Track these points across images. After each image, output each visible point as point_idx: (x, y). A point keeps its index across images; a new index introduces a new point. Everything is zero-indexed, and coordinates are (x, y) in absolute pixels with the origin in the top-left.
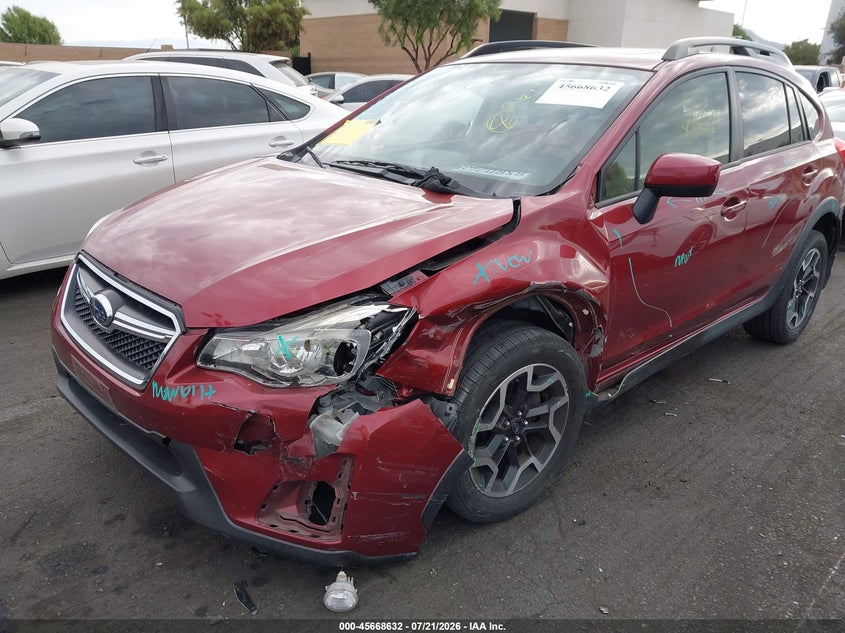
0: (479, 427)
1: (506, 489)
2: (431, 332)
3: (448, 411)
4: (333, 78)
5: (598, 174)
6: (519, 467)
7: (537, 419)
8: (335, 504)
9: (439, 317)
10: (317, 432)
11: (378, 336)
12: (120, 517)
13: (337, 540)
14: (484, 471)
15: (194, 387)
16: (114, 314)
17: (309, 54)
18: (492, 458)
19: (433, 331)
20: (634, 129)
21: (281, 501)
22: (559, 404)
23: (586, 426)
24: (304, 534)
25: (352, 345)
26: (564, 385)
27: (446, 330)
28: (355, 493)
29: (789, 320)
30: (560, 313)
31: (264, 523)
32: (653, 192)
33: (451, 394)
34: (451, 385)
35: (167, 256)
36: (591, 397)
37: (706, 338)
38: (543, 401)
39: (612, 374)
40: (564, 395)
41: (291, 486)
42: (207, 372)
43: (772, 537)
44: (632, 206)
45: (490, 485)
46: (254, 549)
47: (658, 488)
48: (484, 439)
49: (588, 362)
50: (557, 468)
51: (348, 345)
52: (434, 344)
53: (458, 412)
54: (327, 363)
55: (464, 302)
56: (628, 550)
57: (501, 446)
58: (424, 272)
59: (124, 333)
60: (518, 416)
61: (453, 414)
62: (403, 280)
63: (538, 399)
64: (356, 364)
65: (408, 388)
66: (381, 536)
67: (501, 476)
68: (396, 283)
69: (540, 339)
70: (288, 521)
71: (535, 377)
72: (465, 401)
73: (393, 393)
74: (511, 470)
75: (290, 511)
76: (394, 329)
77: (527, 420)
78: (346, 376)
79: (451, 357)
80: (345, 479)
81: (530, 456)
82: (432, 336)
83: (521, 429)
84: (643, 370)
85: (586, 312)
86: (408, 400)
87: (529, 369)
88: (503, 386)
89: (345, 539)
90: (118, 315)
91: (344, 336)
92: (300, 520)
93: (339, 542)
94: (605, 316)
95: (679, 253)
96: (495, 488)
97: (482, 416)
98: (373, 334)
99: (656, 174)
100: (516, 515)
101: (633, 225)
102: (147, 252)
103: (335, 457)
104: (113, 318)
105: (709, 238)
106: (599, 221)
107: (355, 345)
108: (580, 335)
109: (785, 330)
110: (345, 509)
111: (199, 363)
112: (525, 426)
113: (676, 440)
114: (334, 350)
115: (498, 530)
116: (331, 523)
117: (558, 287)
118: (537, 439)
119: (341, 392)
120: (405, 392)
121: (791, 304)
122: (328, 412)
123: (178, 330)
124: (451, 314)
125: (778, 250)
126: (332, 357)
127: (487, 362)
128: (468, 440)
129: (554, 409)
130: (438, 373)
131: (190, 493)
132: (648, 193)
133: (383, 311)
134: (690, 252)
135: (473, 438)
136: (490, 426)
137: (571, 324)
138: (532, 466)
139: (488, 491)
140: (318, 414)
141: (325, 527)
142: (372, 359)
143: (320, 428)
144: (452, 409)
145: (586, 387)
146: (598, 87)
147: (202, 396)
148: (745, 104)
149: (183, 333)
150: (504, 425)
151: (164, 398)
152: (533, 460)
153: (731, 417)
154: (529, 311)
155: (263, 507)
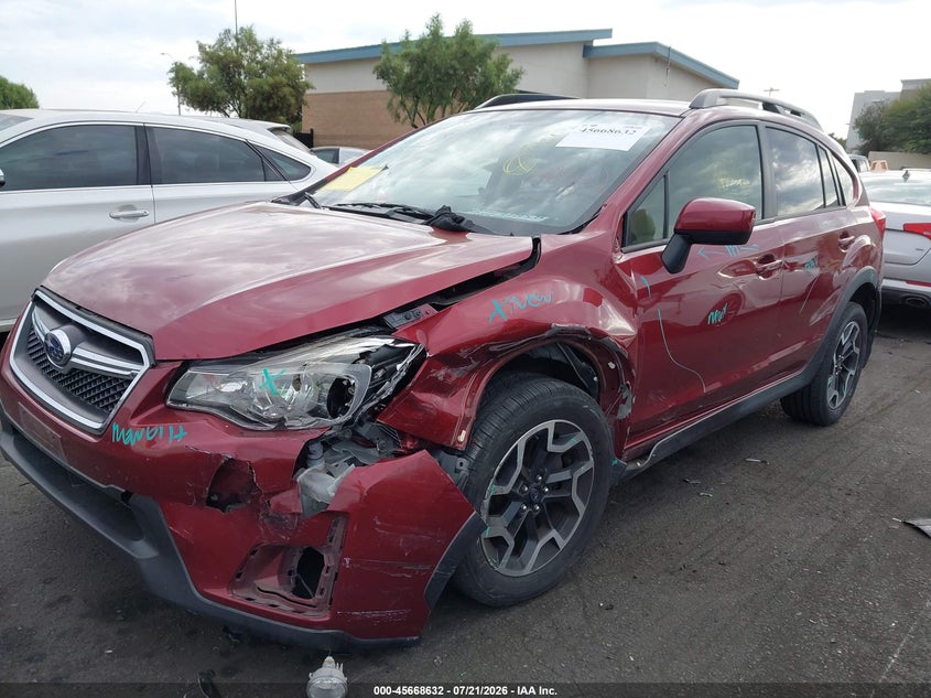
0: (493, 489)
1: (523, 567)
2: (441, 374)
3: (459, 467)
4: (337, 151)
5: (625, 216)
6: (538, 542)
7: (559, 486)
8: (323, 573)
9: (449, 357)
10: (305, 488)
11: (380, 373)
12: (66, 599)
13: (324, 616)
14: (498, 542)
15: (161, 428)
16: (72, 350)
17: (312, 130)
18: (507, 528)
19: (442, 372)
20: (663, 172)
21: (260, 569)
22: (583, 469)
23: (612, 505)
24: (285, 609)
25: (349, 383)
26: (589, 447)
27: (456, 374)
28: (347, 560)
29: (829, 399)
30: (584, 364)
31: (238, 596)
32: (684, 238)
33: (462, 447)
34: (462, 437)
35: (145, 296)
36: (618, 467)
37: (742, 410)
38: (565, 466)
39: (641, 442)
40: (589, 459)
41: (273, 551)
42: (178, 413)
43: (823, 623)
44: (661, 254)
45: (505, 561)
46: (226, 629)
47: (694, 571)
48: (499, 504)
49: (615, 425)
50: (580, 546)
51: (345, 383)
52: (443, 389)
53: (470, 470)
54: (319, 400)
55: (478, 341)
56: (662, 637)
57: (518, 516)
58: (433, 306)
59: (82, 372)
60: (537, 481)
61: (464, 470)
62: (410, 312)
63: (559, 462)
64: (353, 405)
65: (413, 438)
66: (377, 614)
67: (517, 551)
68: (401, 316)
69: (563, 391)
70: (268, 594)
71: (556, 436)
72: (479, 456)
73: (395, 442)
74: (529, 543)
75: (270, 582)
76: (399, 366)
77: (548, 486)
78: (341, 419)
79: (463, 406)
80: (336, 544)
81: (550, 529)
82: (441, 378)
83: (540, 497)
84: (675, 439)
85: (612, 366)
86: (412, 452)
87: (550, 425)
88: (521, 443)
89: (334, 617)
90: (77, 351)
91: (339, 371)
92: (282, 592)
93: (327, 619)
94: (633, 371)
95: (713, 310)
96: (510, 566)
97: (497, 478)
98: (374, 371)
99: (686, 221)
100: (534, 598)
101: (663, 276)
102: (121, 292)
103: (326, 516)
104: (72, 355)
105: (737, 309)
106: (626, 266)
107: (352, 382)
108: (607, 392)
109: (825, 408)
110: (335, 579)
111: (169, 402)
112: (545, 493)
113: (713, 521)
114: (328, 386)
115: (515, 614)
116: (318, 596)
117: (582, 332)
118: (559, 509)
119: (335, 440)
120: (409, 444)
121: (831, 380)
122: (320, 465)
123: (147, 364)
124: (463, 353)
125: (816, 318)
126: (326, 394)
127: (504, 414)
128: (481, 503)
129: (577, 475)
130: (447, 423)
131: (151, 559)
132: (679, 240)
133: (386, 346)
134: (724, 309)
135: (487, 502)
136: (506, 490)
137: (595, 379)
138: (553, 541)
139: (502, 568)
140: (306, 467)
141: (310, 601)
142: (371, 400)
143: (309, 483)
144: (464, 464)
145: (612, 452)
146: (623, 131)
147: (171, 438)
148: (779, 175)
149: (153, 367)
150: (523, 492)
151: (125, 443)
152: (554, 533)
153: (772, 498)
154: (549, 360)
155: (239, 576)
